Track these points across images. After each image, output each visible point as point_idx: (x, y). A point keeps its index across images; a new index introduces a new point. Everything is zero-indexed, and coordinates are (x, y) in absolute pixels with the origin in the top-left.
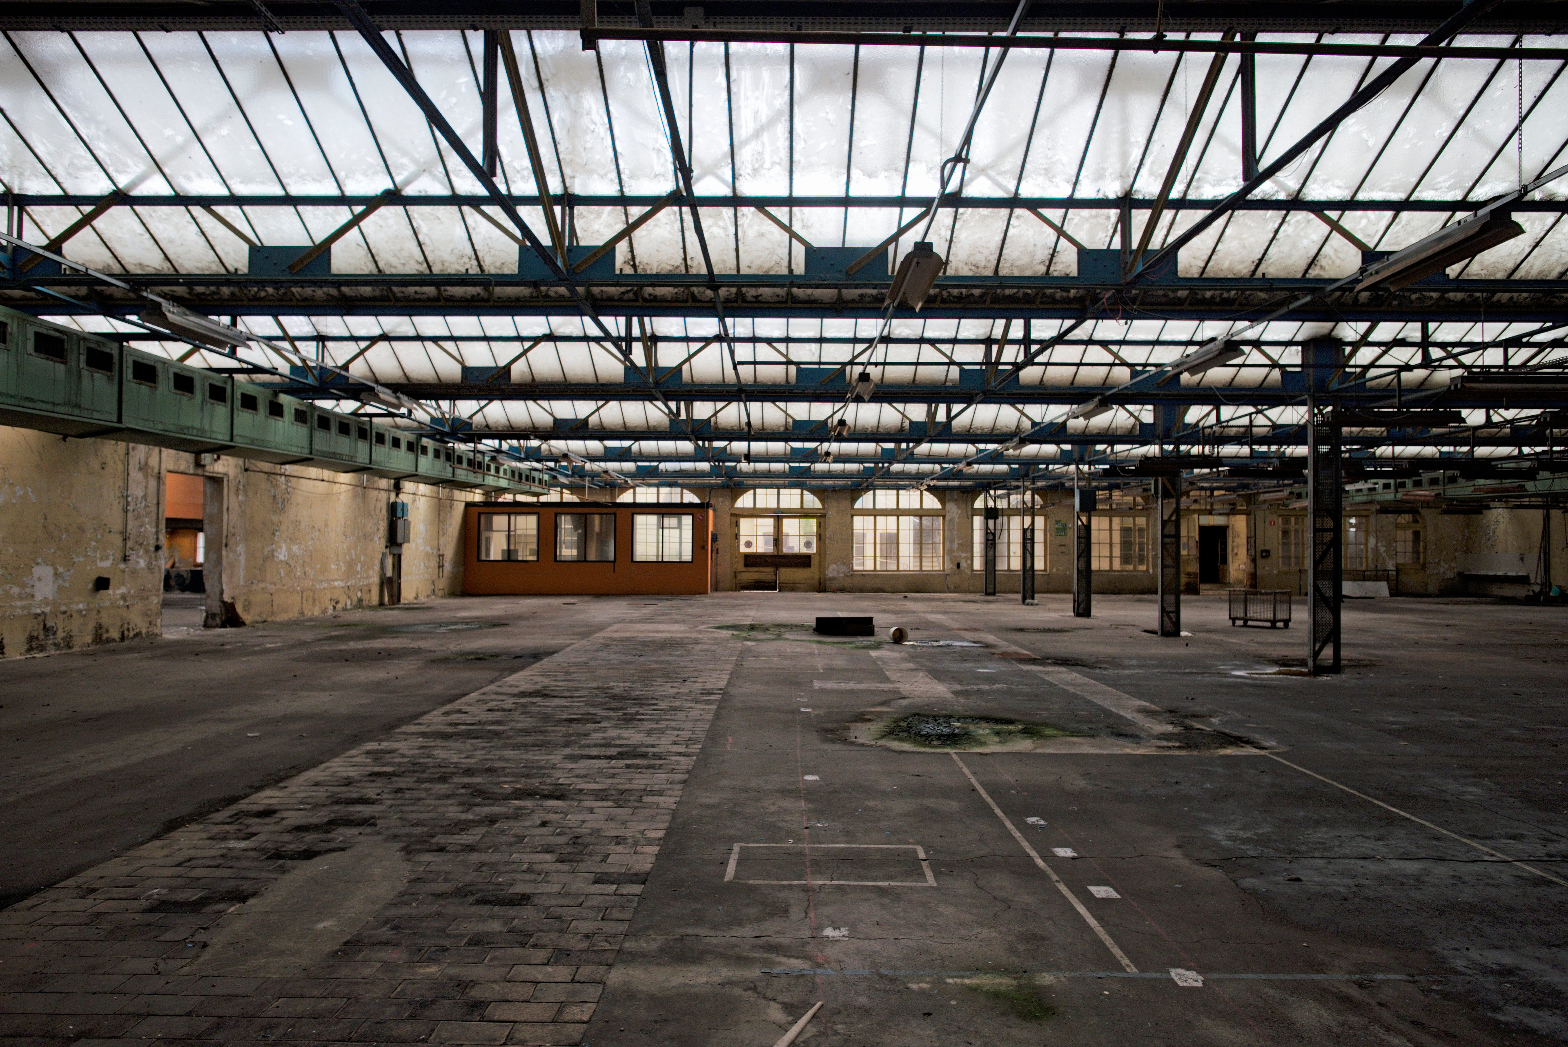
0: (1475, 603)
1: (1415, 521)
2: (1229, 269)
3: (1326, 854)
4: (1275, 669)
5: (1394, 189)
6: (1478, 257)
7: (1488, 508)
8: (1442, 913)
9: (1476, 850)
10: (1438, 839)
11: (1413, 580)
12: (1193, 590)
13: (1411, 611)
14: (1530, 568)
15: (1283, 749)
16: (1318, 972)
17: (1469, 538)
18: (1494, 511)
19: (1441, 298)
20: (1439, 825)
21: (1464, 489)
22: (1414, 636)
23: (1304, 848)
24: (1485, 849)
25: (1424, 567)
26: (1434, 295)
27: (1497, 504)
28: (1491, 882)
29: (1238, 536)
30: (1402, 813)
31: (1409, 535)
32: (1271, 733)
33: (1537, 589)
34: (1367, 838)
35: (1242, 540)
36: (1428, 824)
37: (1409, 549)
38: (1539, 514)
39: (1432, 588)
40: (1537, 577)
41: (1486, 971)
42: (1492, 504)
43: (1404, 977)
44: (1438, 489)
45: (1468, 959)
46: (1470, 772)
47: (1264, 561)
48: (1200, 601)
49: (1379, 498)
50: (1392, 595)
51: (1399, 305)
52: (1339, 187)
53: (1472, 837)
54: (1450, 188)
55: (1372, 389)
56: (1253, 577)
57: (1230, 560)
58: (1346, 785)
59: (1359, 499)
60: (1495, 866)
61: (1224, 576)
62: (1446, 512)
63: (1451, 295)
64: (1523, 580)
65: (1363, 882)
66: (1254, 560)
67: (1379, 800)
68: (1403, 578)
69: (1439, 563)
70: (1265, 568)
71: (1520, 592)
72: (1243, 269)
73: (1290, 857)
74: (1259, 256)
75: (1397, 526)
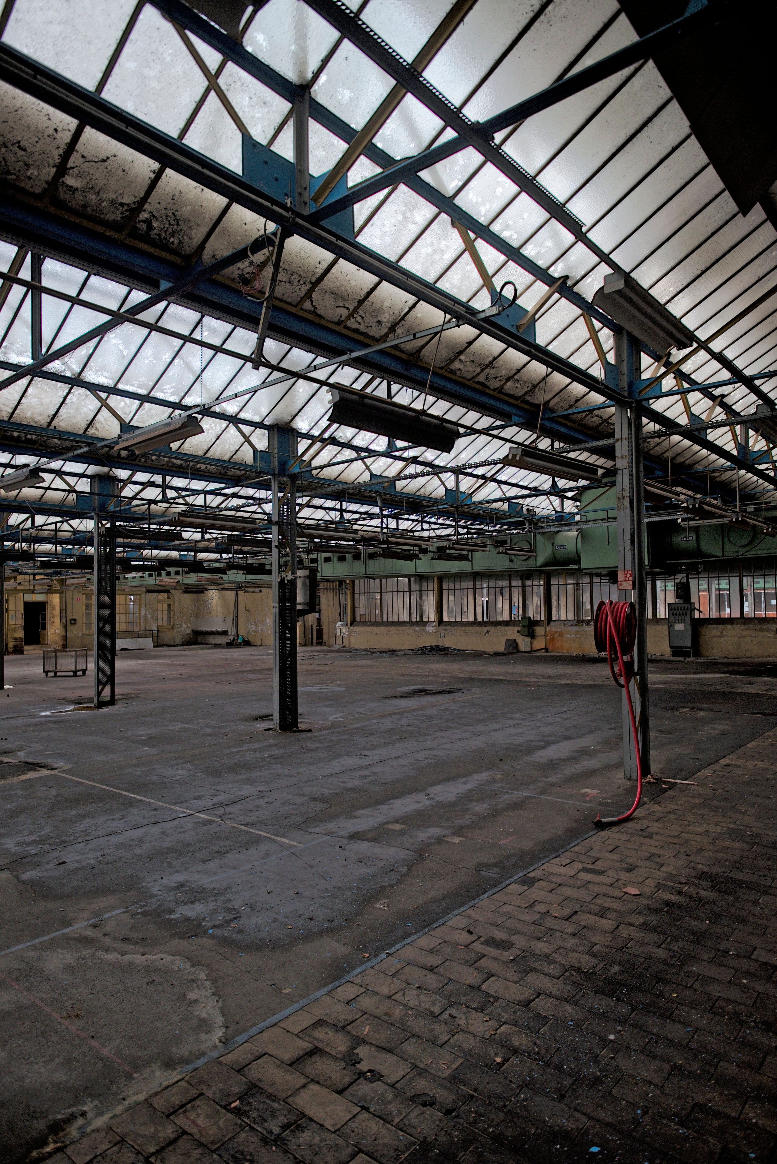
0: (200, 649)
1: (169, 598)
2: (31, 418)
3: (86, 838)
4: (71, 707)
5: (140, 387)
6: (188, 439)
7: (207, 589)
8: (151, 859)
9: (176, 811)
10: (156, 810)
11: (167, 636)
12: (18, 650)
13: (164, 657)
14: (228, 626)
15: (68, 767)
16: (67, 927)
17: (198, 608)
18: (211, 592)
19: (169, 461)
20: (158, 800)
21: (192, 578)
22: (163, 674)
23: (71, 838)
24: (181, 809)
25: (173, 627)
26: (166, 459)
27: (212, 588)
28: (181, 830)
29: (54, 609)
30: (138, 797)
31: (165, 606)
32: (61, 756)
33: (232, 638)
34: (114, 820)
35: (57, 612)
36: (152, 801)
37: (166, 616)
38: (232, 593)
39: (178, 641)
40: (231, 632)
41: (170, 889)
42: (209, 588)
43: (122, 910)
44: (179, 578)
45: (161, 885)
46: (181, 761)
47: (73, 627)
48: (24, 659)
49: (145, 583)
50: (155, 646)
51: (145, 462)
52: (106, 377)
53: (175, 804)
54: (172, 394)
55: (135, 513)
56: (65, 638)
57: (48, 625)
58: (107, 785)
59: (134, 583)
60: (185, 819)
61: (44, 639)
62: (185, 592)
63: (175, 461)
64: (225, 633)
65: (107, 851)
66: (65, 627)
67: (126, 791)
68: (161, 635)
69: (181, 624)
70: (74, 632)
71: (223, 640)
72: (42, 420)
73: (60, 847)
74: (53, 413)
75: (158, 601)
